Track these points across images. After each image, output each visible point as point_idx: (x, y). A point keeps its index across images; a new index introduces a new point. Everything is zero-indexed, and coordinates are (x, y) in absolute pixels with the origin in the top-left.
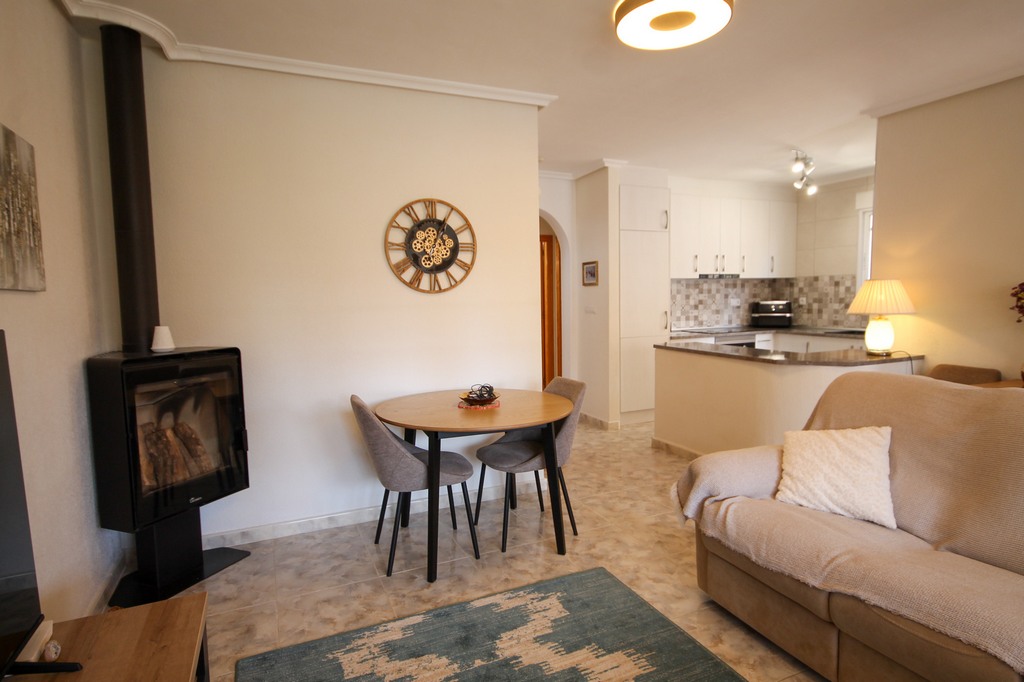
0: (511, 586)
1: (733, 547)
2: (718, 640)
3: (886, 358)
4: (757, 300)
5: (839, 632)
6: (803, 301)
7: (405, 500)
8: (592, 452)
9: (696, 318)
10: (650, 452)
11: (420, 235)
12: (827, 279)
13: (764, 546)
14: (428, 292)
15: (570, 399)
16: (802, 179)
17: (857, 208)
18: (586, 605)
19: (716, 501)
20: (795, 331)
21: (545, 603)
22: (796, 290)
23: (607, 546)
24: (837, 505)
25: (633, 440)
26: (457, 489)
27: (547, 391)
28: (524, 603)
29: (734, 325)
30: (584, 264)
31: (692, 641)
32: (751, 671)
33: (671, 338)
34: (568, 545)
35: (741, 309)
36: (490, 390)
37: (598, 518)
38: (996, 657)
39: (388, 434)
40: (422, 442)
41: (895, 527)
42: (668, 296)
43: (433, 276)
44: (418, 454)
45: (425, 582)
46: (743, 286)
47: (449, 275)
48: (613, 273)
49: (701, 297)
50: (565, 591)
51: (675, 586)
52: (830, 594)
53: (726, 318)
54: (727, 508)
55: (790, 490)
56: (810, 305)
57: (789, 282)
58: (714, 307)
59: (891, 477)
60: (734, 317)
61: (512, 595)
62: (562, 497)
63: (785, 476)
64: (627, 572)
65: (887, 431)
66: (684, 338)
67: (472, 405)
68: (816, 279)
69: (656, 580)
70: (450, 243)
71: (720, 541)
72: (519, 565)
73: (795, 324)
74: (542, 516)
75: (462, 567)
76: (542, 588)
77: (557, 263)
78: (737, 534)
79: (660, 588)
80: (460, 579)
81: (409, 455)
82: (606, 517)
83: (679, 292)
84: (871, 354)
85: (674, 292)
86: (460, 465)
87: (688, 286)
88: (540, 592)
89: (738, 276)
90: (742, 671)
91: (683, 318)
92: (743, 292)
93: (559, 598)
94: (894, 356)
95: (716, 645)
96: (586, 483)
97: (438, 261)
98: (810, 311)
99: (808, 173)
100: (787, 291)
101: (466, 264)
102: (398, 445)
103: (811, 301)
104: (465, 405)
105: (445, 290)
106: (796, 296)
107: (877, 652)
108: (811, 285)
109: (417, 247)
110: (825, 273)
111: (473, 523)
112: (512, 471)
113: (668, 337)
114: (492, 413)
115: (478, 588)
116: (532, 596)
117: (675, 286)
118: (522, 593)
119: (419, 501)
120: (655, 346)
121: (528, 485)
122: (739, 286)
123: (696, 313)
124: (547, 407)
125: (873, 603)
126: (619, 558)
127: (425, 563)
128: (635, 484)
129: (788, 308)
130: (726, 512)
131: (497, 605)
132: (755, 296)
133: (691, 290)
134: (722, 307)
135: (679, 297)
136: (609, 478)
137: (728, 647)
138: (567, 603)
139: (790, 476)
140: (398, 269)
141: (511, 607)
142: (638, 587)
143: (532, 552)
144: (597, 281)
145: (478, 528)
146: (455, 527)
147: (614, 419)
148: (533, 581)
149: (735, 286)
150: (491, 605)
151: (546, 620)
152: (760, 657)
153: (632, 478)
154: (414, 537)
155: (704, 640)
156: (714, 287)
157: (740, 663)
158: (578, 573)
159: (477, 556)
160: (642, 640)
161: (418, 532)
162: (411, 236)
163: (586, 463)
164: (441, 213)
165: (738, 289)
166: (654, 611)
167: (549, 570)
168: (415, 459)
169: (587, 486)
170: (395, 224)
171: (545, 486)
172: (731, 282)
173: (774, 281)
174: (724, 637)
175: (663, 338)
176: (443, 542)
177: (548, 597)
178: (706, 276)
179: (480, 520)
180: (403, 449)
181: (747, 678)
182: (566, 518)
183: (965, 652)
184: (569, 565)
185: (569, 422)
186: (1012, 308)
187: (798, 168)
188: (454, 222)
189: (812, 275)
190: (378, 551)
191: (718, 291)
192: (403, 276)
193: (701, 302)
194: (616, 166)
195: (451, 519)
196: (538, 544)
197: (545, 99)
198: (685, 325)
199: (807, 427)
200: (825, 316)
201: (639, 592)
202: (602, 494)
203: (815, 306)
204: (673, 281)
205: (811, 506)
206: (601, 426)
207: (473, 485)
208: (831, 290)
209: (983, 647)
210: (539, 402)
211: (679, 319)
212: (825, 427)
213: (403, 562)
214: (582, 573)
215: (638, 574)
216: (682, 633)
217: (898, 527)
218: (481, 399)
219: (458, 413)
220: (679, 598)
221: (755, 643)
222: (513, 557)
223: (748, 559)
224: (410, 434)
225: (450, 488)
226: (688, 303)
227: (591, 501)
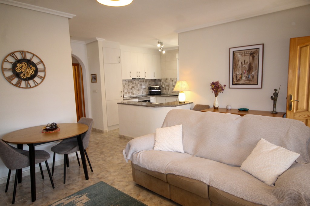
0: (68, 195)
1: (142, 166)
2: (139, 195)
3: (184, 103)
4: (151, 86)
5: (170, 184)
6: (164, 86)
7: (19, 172)
8: (98, 141)
9: (132, 92)
10: (118, 139)
11: (19, 65)
12: (170, 79)
13: (150, 164)
14: (25, 88)
15: (87, 125)
16: (161, 49)
17: (176, 58)
18: (96, 195)
19: (137, 153)
20: (162, 95)
21: (82, 198)
22: (162, 83)
23: (103, 173)
24: (170, 149)
25: (112, 136)
26: (43, 164)
27: (79, 123)
28: (73, 200)
29: (144, 94)
30: (91, 75)
31: (131, 198)
32: (148, 202)
33: (124, 100)
34: (89, 176)
35: (146, 89)
36: (55, 125)
37: (100, 164)
38: (202, 182)
39: (10, 148)
40: (26, 148)
41: (183, 152)
42: (122, 85)
43: (27, 82)
44: (25, 153)
45: (31, 202)
46: (146, 81)
47: (34, 81)
48: (102, 78)
49: (133, 85)
50: (89, 192)
51: (126, 182)
52: (167, 174)
53: (141, 92)
54: (140, 155)
55: (158, 146)
56: (165, 87)
57: (160, 80)
58: (137, 89)
59: (182, 139)
60: (144, 91)
61: (68, 198)
62: (86, 160)
63: (156, 143)
64: (110, 181)
65: (181, 126)
66: (128, 99)
67: (48, 131)
68: (167, 79)
69: (120, 181)
70: (34, 69)
71: (138, 165)
72: (71, 187)
73: (161, 93)
74: (79, 167)
75: (47, 193)
76: (80, 193)
77: (81, 73)
78: (143, 162)
79: (121, 184)
80: (46, 198)
81: (20, 154)
82: (103, 164)
83: (126, 84)
84: (180, 103)
85: (124, 84)
86: (44, 155)
87: (129, 82)
88: (79, 195)
89: (144, 78)
90: (146, 203)
91: (128, 93)
92: (146, 83)
93: (86, 195)
94: (186, 103)
95: (138, 197)
96: (96, 153)
97: (28, 76)
98: (166, 89)
99: (162, 47)
100: (159, 83)
101: (42, 77)
102: (14, 151)
103: (166, 86)
104: (45, 131)
105: (33, 87)
106: (162, 85)
107: (179, 188)
108: (165, 81)
109: (18, 70)
110: (169, 78)
111: (51, 176)
112: (67, 153)
113: (123, 99)
114: (57, 133)
115: (54, 199)
116: (76, 197)
117: (124, 82)
118: (72, 197)
119: (26, 171)
120: (118, 103)
121: (74, 157)
122: (145, 82)
123: (131, 91)
124: (79, 129)
125: (177, 174)
126: (108, 177)
127: (30, 195)
128: (113, 151)
129: (159, 88)
130: (139, 156)
131: (62, 203)
132: (150, 85)
133: (130, 83)
134: (140, 88)
135: (126, 86)
136: (104, 150)
137: (141, 196)
138: (89, 196)
139: (157, 142)
140: (9, 79)
141: (68, 203)
142: (114, 185)
143: (76, 181)
144: (97, 81)
145: (54, 177)
146: (43, 178)
147: (105, 129)
148: (76, 191)
149: (143, 81)
150: (60, 204)
151: (82, 204)
152: (151, 197)
153: (112, 149)
154: (24, 186)
155: (134, 196)
156: (137, 82)
157: (145, 200)
158: (93, 185)
159: (53, 187)
160: (115, 201)
161: (26, 184)
162: (14, 66)
163: (96, 146)
164: (28, 57)
165: (145, 83)
166: (119, 191)
167: (83, 186)
168: (23, 155)
169: (96, 154)
170: (6, 60)
171: (80, 157)
172: (142, 80)
173: (155, 80)
174: (141, 194)
175: (121, 100)
176: (37, 185)
177: (82, 196)
178: (135, 79)
179: (54, 174)
180: (17, 152)
181: (147, 204)
182: (88, 167)
183: (196, 182)
184: (90, 183)
185: (87, 133)
186: (211, 89)
187: (159, 45)
188: (35, 60)
189: (165, 78)
190: (7, 195)
191: (138, 83)
192: (12, 82)
193: (133, 87)
194: (101, 41)
195: (41, 175)
196: (79, 178)
197: (71, 16)
198: (128, 95)
199: (162, 127)
200: (170, 91)
201: (114, 186)
202: (102, 156)
203: (167, 88)
204: (123, 80)
205: (163, 150)
206: (101, 132)
207: (50, 161)
208: (171, 83)
209: (200, 180)
210: (76, 127)
211: (126, 93)
212: (167, 126)
213: (20, 197)
214: (95, 184)
215: (114, 181)
216: (128, 196)
217: (184, 152)
218: (52, 128)
219: (42, 135)
220: (127, 186)
221: (149, 194)
222: (68, 185)
223: (146, 169)
224: (20, 146)
225: (40, 164)
226: (129, 88)
227: (98, 159)
